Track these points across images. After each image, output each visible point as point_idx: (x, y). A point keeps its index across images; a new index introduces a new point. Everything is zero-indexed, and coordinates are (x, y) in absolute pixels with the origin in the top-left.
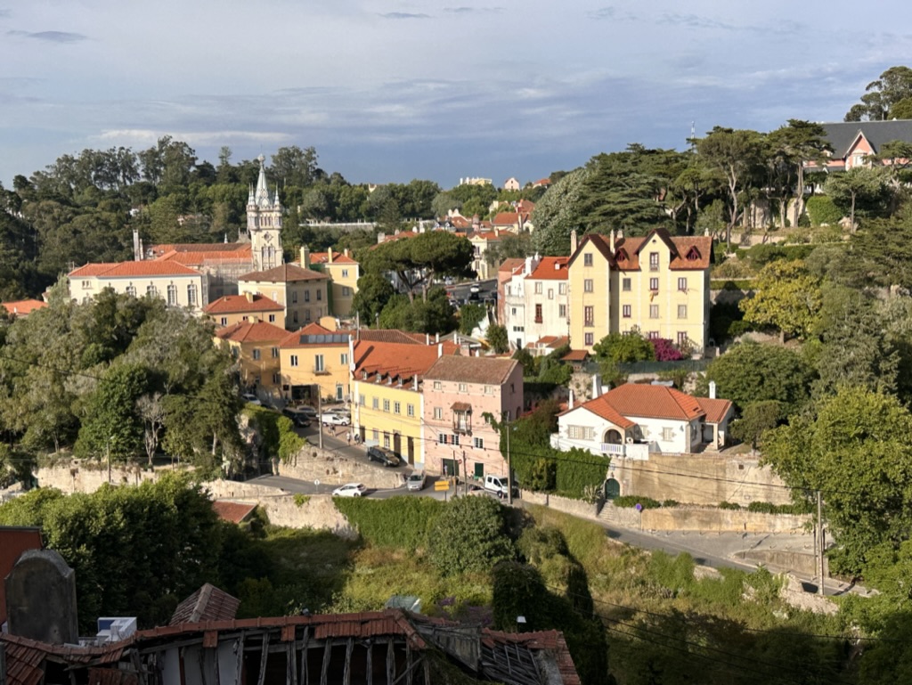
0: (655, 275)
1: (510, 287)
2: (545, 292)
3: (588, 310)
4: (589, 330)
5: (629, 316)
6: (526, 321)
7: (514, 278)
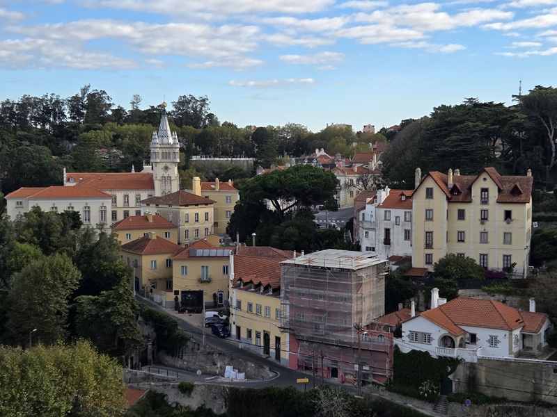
0: (485, 207)
1: (363, 214)
2: (393, 219)
3: (429, 234)
4: (429, 251)
5: (463, 241)
6: (377, 243)
7: (367, 206)
